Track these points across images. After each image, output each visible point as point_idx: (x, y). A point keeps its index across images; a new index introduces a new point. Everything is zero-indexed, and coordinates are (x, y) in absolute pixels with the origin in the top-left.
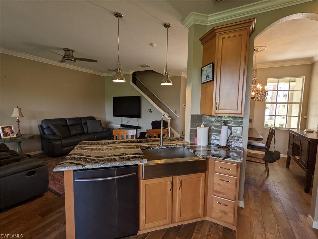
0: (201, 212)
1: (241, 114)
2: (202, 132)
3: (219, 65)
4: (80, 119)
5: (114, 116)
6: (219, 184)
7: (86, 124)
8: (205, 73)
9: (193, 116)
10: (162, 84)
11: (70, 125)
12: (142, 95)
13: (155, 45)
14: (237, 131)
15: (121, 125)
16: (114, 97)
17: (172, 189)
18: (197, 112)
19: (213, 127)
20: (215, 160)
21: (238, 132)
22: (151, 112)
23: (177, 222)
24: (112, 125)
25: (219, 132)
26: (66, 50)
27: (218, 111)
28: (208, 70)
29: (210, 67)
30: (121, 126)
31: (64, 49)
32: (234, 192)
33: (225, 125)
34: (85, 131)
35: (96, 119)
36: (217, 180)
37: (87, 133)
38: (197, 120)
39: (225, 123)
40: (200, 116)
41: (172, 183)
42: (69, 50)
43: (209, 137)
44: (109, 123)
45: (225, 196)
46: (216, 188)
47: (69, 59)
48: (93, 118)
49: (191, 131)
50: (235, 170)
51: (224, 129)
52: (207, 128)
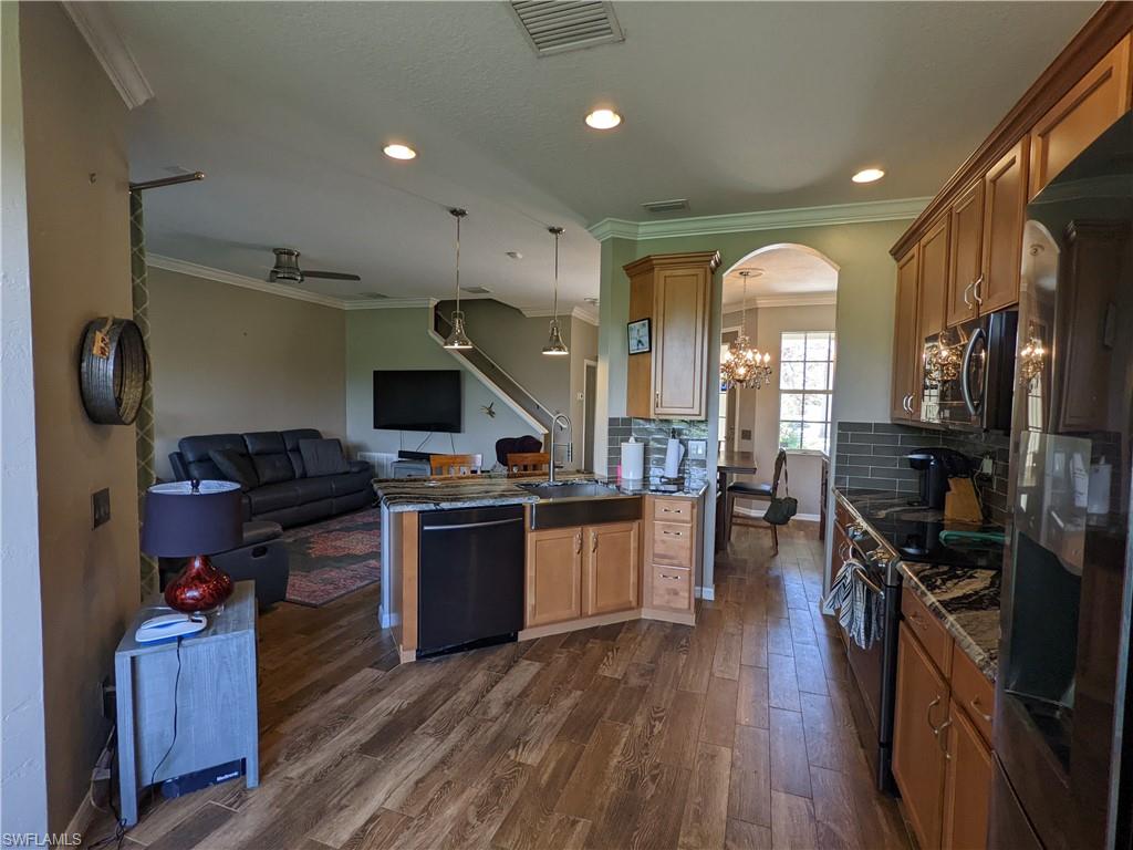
0: (632, 597)
1: (700, 415)
2: (631, 451)
3: (660, 324)
4: (278, 437)
5: (375, 427)
6: (663, 542)
7: (297, 450)
8: (634, 334)
9: (612, 421)
10: (545, 353)
11: (257, 454)
12: (463, 366)
13: (519, 256)
14: (697, 449)
15: (400, 452)
16: (375, 372)
17: (581, 550)
18: (622, 413)
19: (651, 443)
20: (656, 497)
21: (700, 452)
22: (491, 413)
23: (590, 613)
24: (368, 454)
25: (664, 451)
26: (279, 252)
27: (659, 410)
28: (639, 330)
29: (644, 325)
30: (400, 456)
31: (275, 250)
32: (688, 552)
33: (674, 437)
34: (298, 473)
35: (325, 437)
36: (659, 535)
37: (304, 476)
38: (619, 430)
39: (675, 433)
40: (627, 421)
41: (582, 540)
42: (290, 253)
43: (645, 464)
44: (359, 448)
45: (675, 562)
46: (659, 549)
47: (290, 275)
48: (313, 434)
49: (610, 451)
50: (689, 514)
51: (673, 444)
52: (641, 445)
